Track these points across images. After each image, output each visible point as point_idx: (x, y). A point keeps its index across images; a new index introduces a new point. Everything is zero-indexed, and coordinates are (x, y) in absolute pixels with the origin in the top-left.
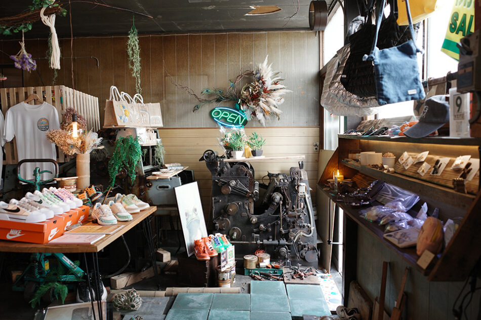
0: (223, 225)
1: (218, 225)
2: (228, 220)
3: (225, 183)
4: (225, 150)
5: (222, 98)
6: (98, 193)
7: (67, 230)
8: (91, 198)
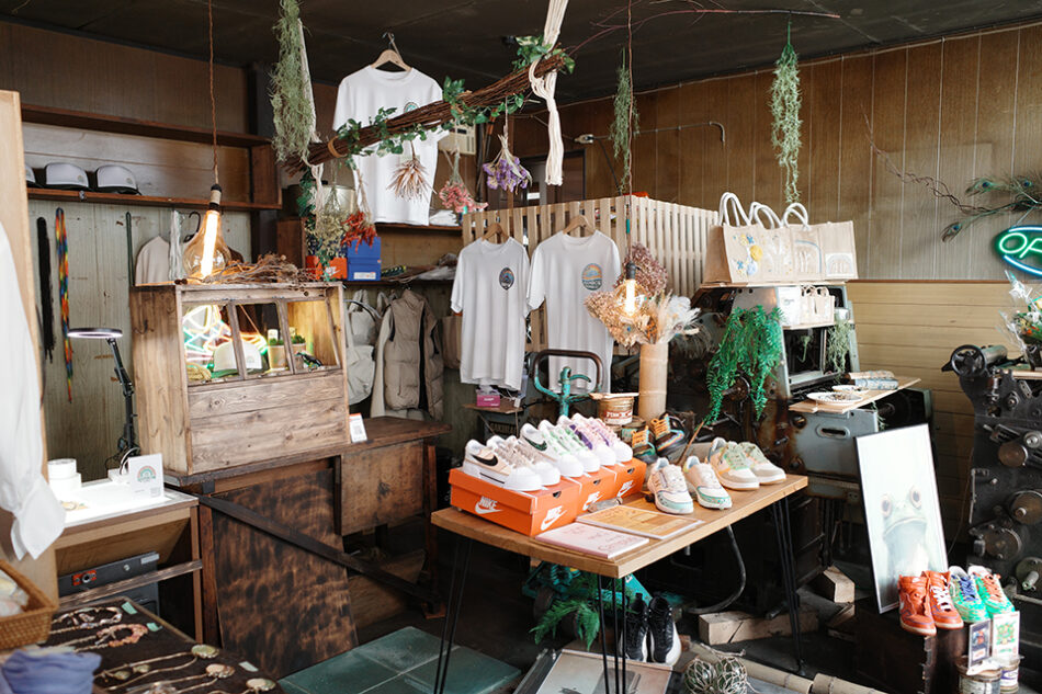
0: (998, 545)
1: (982, 543)
2: (1016, 536)
3: (1013, 436)
4: (1025, 346)
5: (1030, 202)
6: (675, 434)
7: (588, 511)
8: (656, 442)
